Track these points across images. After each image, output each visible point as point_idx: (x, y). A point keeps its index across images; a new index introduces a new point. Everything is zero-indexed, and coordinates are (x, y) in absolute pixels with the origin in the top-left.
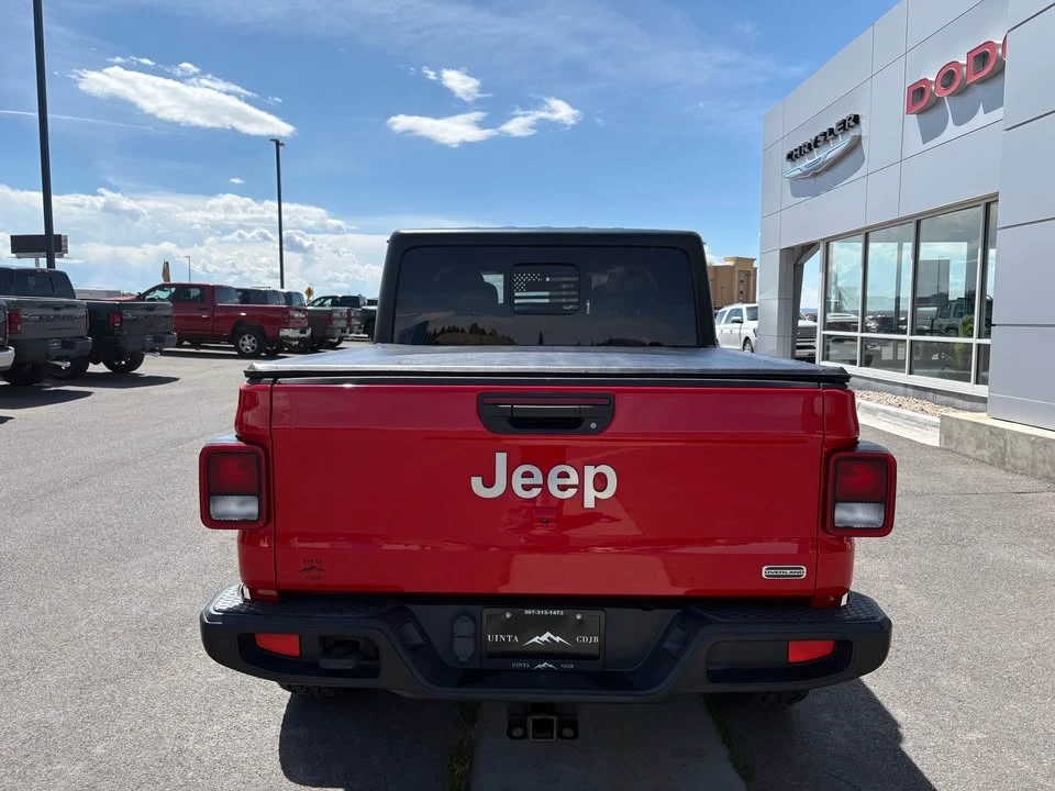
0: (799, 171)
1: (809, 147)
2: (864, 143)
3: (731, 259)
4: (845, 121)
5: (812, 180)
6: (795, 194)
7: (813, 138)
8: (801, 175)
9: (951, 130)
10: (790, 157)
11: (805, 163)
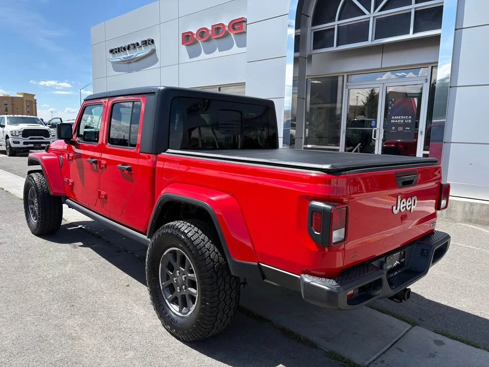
0: (119, 60)
1: (124, 49)
2: (158, 53)
3: (22, 94)
4: (146, 41)
5: (127, 65)
6: (116, 70)
7: (127, 45)
8: (120, 62)
9: (203, 55)
10: (111, 51)
11: (122, 56)
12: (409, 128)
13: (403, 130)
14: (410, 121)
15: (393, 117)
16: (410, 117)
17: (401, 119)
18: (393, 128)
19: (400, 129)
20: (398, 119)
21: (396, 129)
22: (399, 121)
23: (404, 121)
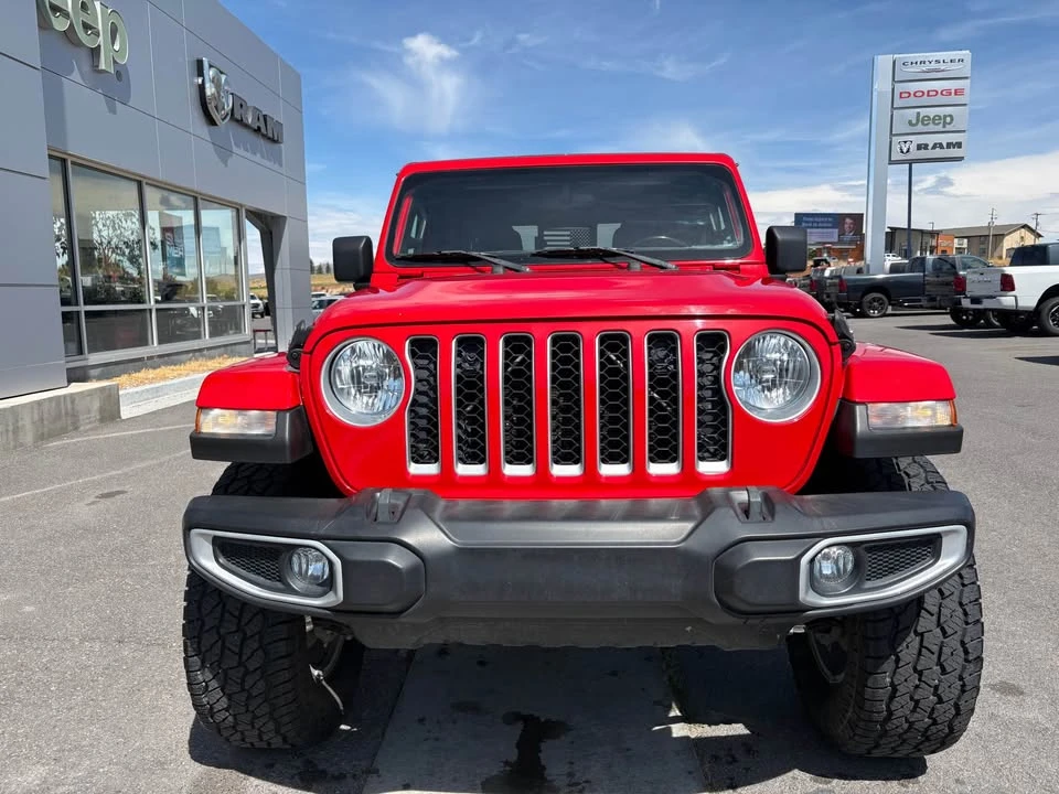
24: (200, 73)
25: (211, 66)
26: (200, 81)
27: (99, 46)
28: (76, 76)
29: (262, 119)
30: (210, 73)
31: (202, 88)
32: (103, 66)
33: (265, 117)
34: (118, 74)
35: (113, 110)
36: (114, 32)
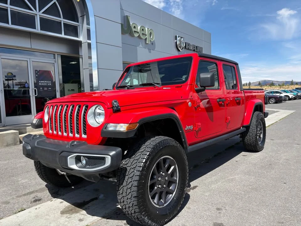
12: (50, 88)
13: (48, 90)
14: (50, 84)
15: (40, 82)
16: (50, 82)
17: (45, 83)
18: (41, 88)
19: (46, 89)
20: (43, 83)
21: (43, 89)
22: (44, 84)
23: (47, 84)
24: (176, 39)
25: (179, 37)
26: (176, 41)
27: (146, 38)
28: (141, 46)
29: (195, 48)
30: (178, 39)
31: (176, 42)
32: (147, 43)
33: (197, 47)
34: (152, 44)
35: (150, 52)
36: (151, 34)
